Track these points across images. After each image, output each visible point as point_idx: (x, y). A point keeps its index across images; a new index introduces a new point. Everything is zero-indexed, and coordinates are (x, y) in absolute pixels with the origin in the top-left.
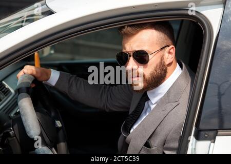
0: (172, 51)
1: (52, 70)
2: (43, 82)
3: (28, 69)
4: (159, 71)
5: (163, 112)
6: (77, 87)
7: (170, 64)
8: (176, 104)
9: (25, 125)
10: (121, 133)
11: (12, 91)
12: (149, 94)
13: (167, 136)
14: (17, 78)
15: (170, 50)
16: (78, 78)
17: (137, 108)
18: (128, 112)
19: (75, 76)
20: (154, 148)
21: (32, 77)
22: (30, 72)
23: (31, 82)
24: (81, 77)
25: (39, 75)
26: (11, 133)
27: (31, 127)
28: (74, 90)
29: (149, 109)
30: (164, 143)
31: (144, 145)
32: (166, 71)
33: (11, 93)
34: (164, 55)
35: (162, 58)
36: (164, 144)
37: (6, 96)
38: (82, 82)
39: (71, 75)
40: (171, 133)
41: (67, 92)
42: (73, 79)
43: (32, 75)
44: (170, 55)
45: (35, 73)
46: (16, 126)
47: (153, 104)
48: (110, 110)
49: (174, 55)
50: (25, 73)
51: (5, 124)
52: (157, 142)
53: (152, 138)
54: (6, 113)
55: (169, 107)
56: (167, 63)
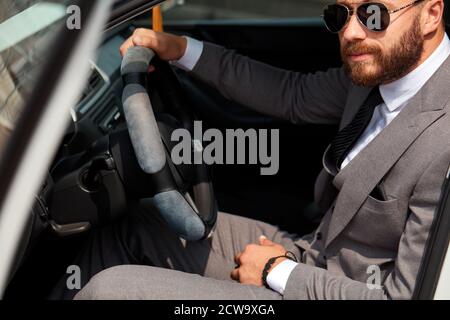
0: (437, 8)
1: (188, 38)
2: (170, 62)
3: (142, 37)
4: (408, 47)
5: (411, 130)
6: (236, 73)
7: (431, 35)
8: (439, 113)
9: (135, 146)
10: (323, 167)
11: (106, 78)
12: (383, 91)
13: (418, 177)
14: (121, 53)
15: (434, 5)
16: (238, 56)
17: (356, 117)
18: (338, 126)
19: (233, 51)
20: (390, 201)
21: (150, 52)
22: (145, 42)
23: (148, 63)
24: (245, 55)
25: (163, 49)
26: (108, 160)
27: (147, 150)
28: (230, 79)
29: (381, 122)
30: (413, 190)
31: (371, 194)
32: (420, 49)
33: (104, 82)
34: (419, 15)
35: (416, 22)
36: (412, 194)
37: (94, 87)
38: (247, 65)
39: (225, 51)
40: (426, 172)
41: (216, 83)
42: (228, 58)
43: (150, 47)
44: (433, 17)
45: (155, 44)
46: (117, 149)
47: (390, 112)
48: (300, 120)
49: (440, 16)
50: (135, 45)
51: (94, 144)
52: (397, 189)
53: (387, 180)
54: (94, 121)
55: (424, 120)
56: (425, 30)
